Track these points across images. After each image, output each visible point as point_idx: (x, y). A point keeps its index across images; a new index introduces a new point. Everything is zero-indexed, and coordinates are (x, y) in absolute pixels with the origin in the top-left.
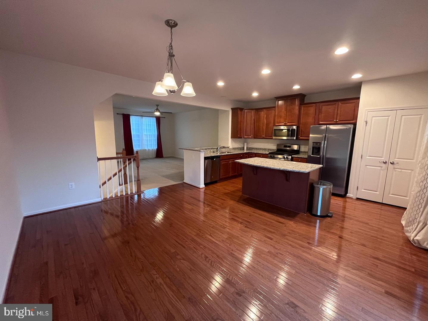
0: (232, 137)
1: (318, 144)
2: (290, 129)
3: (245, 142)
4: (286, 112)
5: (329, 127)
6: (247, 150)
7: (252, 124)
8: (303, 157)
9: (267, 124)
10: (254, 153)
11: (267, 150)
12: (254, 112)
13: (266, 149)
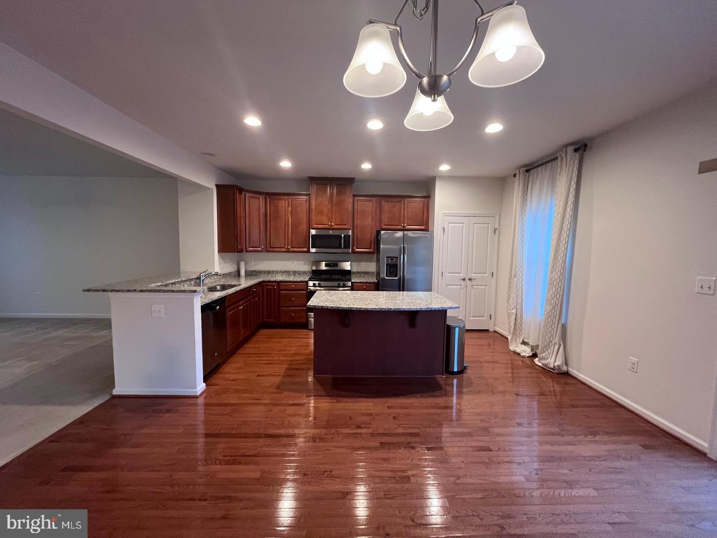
0: (219, 252)
1: (395, 259)
2: (341, 236)
3: (242, 261)
4: (330, 205)
5: (407, 234)
6: (245, 276)
7: (262, 222)
8: (369, 281)
9: (295, 226)
10: (275, 282)
11: (291, 273)
12: (264, 197)
13: (289, 272)
